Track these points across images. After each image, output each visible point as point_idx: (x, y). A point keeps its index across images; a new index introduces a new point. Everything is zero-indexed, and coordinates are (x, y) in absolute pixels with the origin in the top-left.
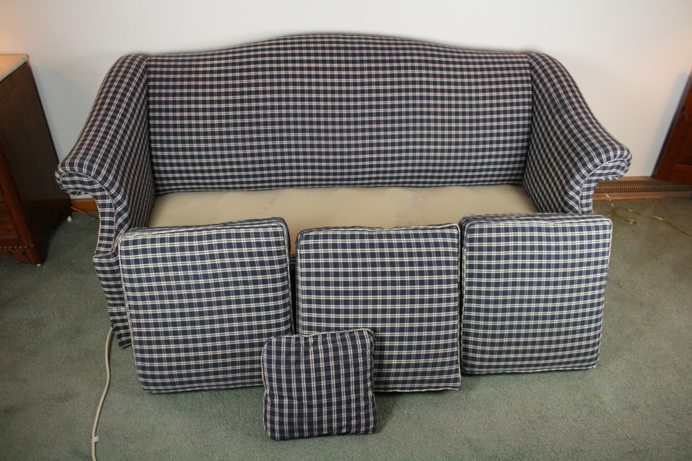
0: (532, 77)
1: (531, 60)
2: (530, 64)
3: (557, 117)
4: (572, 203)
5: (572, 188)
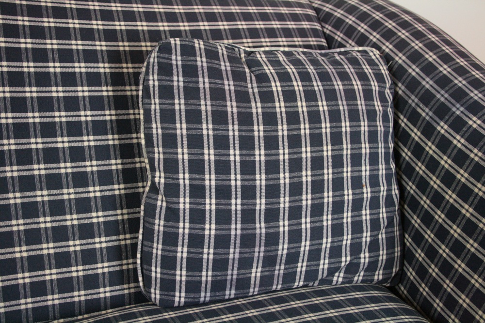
0: (330, 39)
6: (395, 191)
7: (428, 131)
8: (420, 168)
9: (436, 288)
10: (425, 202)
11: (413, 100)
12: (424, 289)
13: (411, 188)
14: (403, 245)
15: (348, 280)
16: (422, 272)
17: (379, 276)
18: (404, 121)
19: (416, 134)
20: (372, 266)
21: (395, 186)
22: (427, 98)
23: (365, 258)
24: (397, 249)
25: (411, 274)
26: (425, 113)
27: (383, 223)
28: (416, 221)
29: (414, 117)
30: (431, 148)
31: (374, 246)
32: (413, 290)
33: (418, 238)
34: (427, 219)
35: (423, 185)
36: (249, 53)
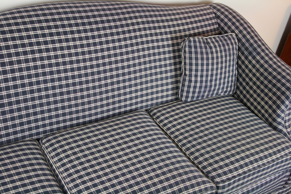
0: (219, 25)
1: (215, 11)
2: (215, 13)
3: (250, 58)
4: (280, 127)
5: (279, 116)
6: (237, 72)
7: (246, 58)
8: (243, 67)
9: (245, 96)
10: (244, 75)
11: (243, 49)
12: (242, 96)
13: (240, 71)
14: (237, 85)
15: (224, 94)
16: (241, 92)
17: (231, 93)
18: (240, 54)
19: (243, 58)
20: (230, 91)
21: (237, 71)
22: (247, 49)
23: (229, 89)
24: (236, 86)
25: (238, 92)
26: (246, 53)
27: (234, 81)
28: (241, 80)
29: (243, 53)
30: (247, 62)
31: (231, 86)
32: (239, 96)
33: (241, 84)
34: (244, 80)
35: (244, 71)
36: (206, 39)
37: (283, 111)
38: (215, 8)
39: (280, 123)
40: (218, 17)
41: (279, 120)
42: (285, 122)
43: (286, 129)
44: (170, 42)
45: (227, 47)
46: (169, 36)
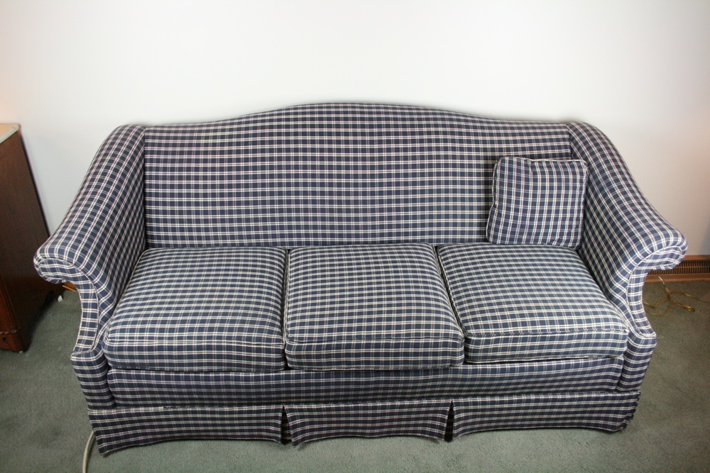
0: (572, 150)
1: (571, 131)
2: (570, 134)
4: (618, 296)
5: (617, 279)
6: (581, 216)
20: (568, 241)
21: (581, 214)
24: (579, 237)
27: (574, 227)
36: (533, 162)
37: (624, 273)
38: (572, 127)
39: (618, 291)
40: (571, 139)
41: (617, 285)
42: (629, 291)
43: (630, 301)
44: (482, 162)
45: (563, 177)
46: (482, 154)
